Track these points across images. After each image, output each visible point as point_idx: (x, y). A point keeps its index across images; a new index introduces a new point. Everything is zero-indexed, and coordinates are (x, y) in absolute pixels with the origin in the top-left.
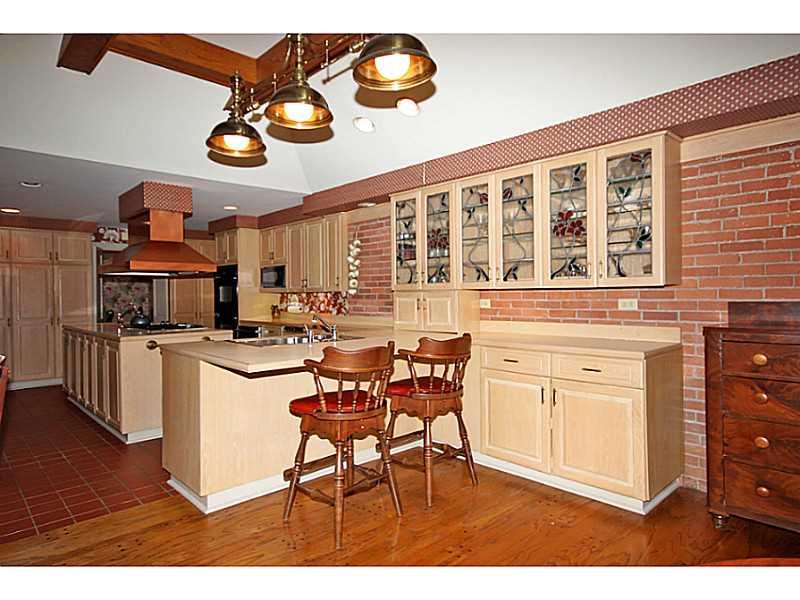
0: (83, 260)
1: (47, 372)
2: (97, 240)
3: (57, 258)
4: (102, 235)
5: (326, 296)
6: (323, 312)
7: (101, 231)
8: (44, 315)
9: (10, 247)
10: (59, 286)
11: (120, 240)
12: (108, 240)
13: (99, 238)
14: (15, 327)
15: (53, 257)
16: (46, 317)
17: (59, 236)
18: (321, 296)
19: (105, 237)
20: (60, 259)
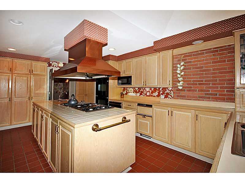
0: (44, 73)
1: (26, 120)
2: (49, 66)
3: (32, 72)
4: (51, 64)
5: (151, 89)
6: (148, 96)
7: (51, 63)
8: (26, 96)
9: (12, 67)
10: (32, 83)
11: (58, 66)
12: (54, 66)
13: (50, 65)
14: (12, 101)
15: (31, 71)
16: (27, 97)
17: (34, 63)
18: (148, 89)
19: (52, 65)
20: (34, 73)
